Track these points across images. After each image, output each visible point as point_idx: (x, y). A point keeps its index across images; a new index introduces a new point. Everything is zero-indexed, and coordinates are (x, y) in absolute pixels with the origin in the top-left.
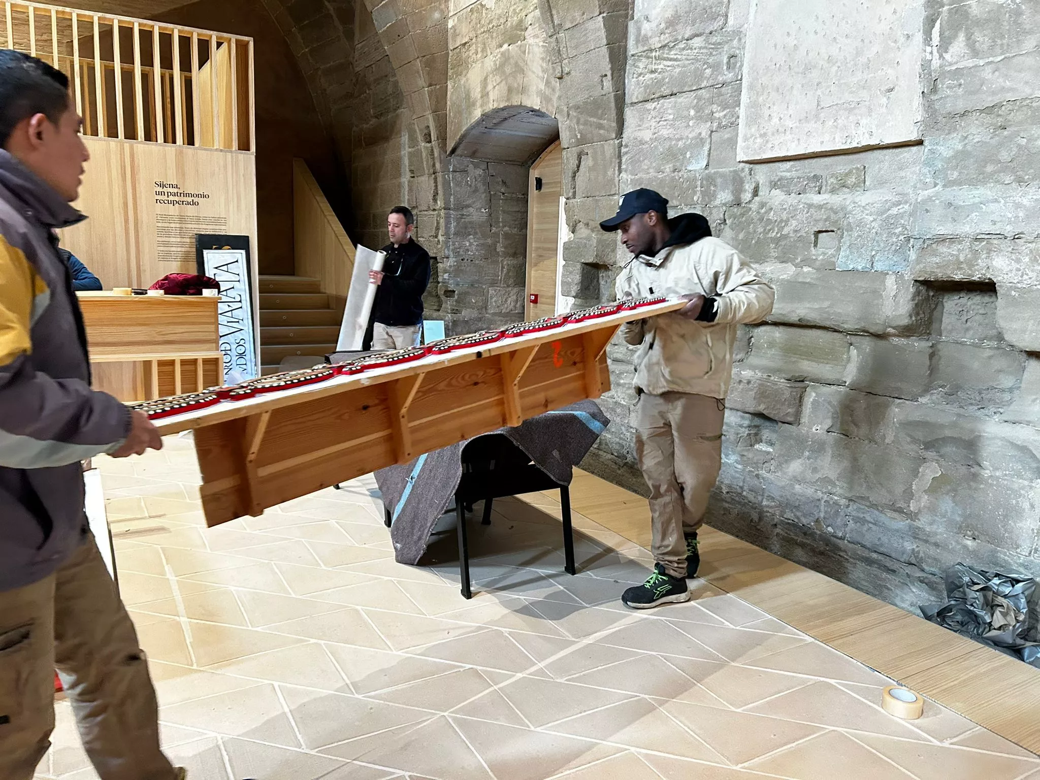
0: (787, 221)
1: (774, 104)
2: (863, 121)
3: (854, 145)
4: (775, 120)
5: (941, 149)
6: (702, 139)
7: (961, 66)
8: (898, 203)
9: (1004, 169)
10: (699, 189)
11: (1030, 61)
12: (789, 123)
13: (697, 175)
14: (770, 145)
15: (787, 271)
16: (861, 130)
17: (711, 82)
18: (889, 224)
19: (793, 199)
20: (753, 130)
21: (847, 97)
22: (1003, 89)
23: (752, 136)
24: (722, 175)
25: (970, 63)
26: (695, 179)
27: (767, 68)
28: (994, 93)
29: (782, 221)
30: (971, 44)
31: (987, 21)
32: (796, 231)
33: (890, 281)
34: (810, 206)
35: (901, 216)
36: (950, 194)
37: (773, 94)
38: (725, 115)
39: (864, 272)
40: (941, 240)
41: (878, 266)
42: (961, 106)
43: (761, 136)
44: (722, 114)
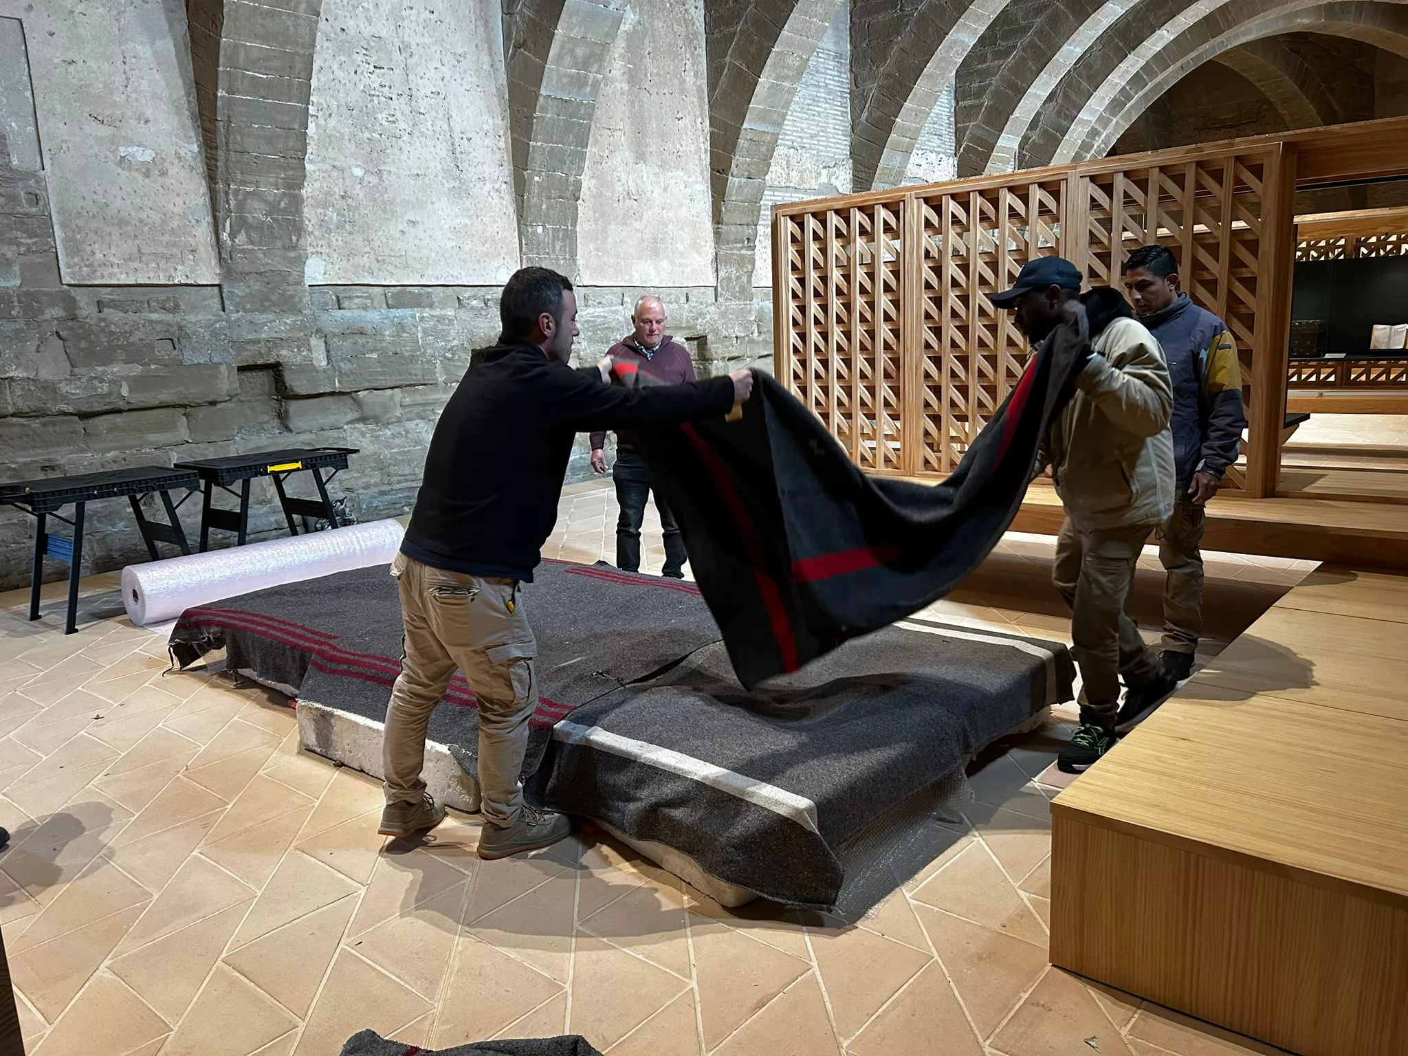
0: (131, 333)
1: (94, 243)
2: (179, 267)
3: (176, 282)
4: (99, 255)
5: (237, 291)
6: (7, 260)
7: (245, 247)
8: (217, 321)
9: (275, 305)
10: (16, 304)
11: (279, 252)
12: (116, 261)
13: (11, 292)
14: (99, 274)
15: (137, 370)
16: (179, 273)
17: (7, 210)
18: (215, 334)
19: (131, 316)
20: (76, 260)
21: (161, 249)
22: (268, 264)
23: (76, 265)
24: (45, 294)
25: (250, 247)
26: (9, 296)
27: (79, 213)
28: (263, 265)
29: (126, 332)
30: (249, 237)
31: (257, 227)
32: (141, 340)
33: (223, 368)
34: (151, 321)
35: (221, 328)
36: (249, 317)
37: (91, 235)
38: (35, 243)
39: (205, 365)
40: (249, 342)
41: (216, 360)
42: (247, 269)
43: (86, 266)
44: (29, 241)
